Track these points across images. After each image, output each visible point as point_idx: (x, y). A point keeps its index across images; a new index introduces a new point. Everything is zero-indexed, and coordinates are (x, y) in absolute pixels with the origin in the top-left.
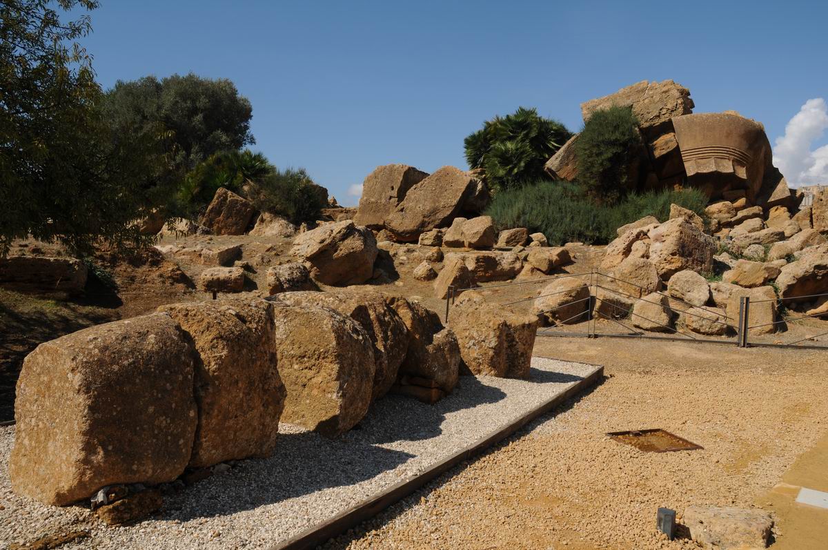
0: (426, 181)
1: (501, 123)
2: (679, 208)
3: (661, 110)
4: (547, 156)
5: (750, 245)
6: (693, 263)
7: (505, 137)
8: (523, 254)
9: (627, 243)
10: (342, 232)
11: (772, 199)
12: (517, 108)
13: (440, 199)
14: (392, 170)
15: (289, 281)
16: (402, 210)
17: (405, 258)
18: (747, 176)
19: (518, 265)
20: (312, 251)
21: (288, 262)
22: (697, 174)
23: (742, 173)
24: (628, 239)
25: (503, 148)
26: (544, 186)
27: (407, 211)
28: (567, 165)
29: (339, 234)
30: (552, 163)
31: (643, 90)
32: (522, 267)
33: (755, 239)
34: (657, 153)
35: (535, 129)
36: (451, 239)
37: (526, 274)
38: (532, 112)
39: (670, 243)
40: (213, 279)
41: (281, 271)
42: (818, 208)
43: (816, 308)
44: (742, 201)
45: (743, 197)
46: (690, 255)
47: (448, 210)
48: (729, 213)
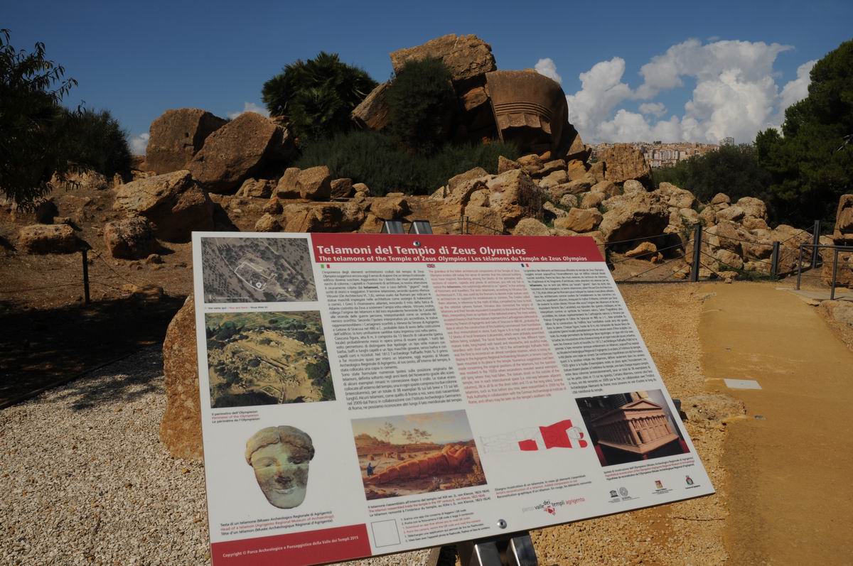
0: (226, 129)
1: (304, 68)
2: (507, 160)
3: (471, 64)
4: (353, 105)
5: (564, 194)
6: (529, 211)
7: (309, 83)
8: (365, 205)
9: (464, 193)
10: (181, 184)
11: (570, 153)
12: (319, 53)
13: (245, 148)
14: (185, 114)
15: (132, 238)
16: (201, 159)
17: (239, 211)
18: (552, 131)
19: (360, 216)
20: (148, 204)
21: (115, 217)
22: (510, 127)
23: (547, 129)
24: (466, 189)
25: (310, 95)
26: (356, 135)
27: (208, 161)
28: (376, 114)
29: (177, 186)
30: (360, 111)
31: (452, 43)
32: (365, 217)
33: (567, 190)
34: (468, 106)
35: (341, 76)
36: (285, 190)
37: (371, 225)
38: (335, 58)
39: (510, 193)
40: (39, 238)
41: (121, 228)
42: (611, 162)
43: (633, 249)
44: (547, 154)
45: (548, 150)
46: (527, 204)
47: (254, 160)
48: (537, 165)
